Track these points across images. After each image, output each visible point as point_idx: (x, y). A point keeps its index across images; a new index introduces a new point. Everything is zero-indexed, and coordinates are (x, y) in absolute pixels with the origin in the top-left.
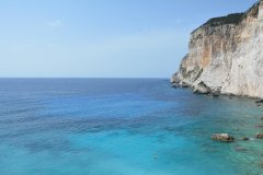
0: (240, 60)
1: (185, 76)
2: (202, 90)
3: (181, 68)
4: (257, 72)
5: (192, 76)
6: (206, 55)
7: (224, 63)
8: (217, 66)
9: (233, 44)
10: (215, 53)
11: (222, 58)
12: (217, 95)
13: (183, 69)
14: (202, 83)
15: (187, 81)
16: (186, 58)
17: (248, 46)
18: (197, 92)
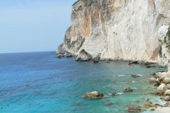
0: (114, 28)
1: (69, 47)
2: (84, 57)
3: (66, 39)
4: (129, 38)
5: (76, 46)
6: (86, 25)
7: (102, 32)
8: (97, 35)
9: (107, 13)
10: (94, 23)
11: (100, 27)
12: (97, 61)
13: (67, 40)
14: (83, 50)
15: (71, 51)
16: (69, 29)
17: (120, 14)
18: (80, 60)
